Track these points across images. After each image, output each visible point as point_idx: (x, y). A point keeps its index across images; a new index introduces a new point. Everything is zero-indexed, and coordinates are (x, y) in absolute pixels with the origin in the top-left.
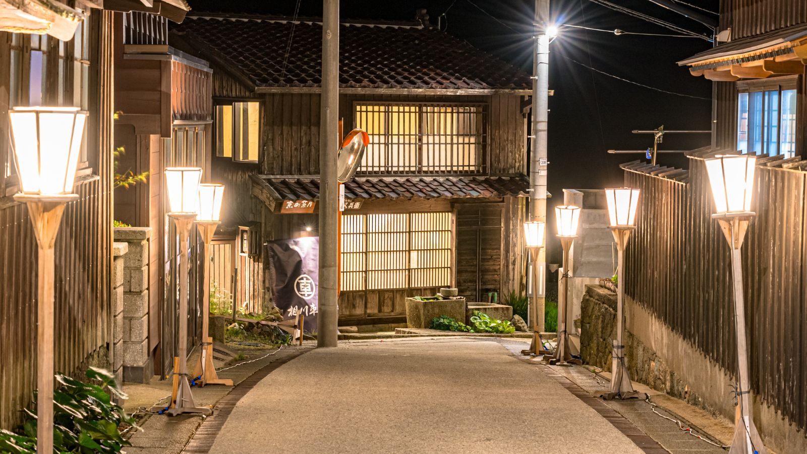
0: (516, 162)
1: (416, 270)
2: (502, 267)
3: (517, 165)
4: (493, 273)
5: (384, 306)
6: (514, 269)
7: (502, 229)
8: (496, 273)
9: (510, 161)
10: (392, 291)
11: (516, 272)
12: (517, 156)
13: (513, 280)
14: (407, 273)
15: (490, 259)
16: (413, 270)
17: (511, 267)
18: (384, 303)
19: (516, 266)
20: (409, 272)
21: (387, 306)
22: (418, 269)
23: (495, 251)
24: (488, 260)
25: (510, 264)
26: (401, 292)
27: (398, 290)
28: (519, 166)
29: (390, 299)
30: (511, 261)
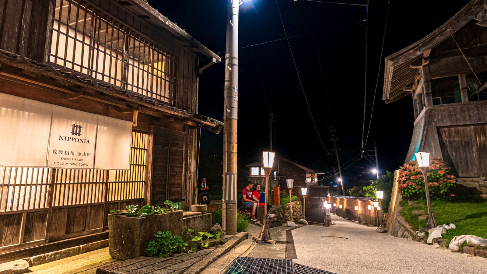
0: (192, 106)
1: (114, 184)
2: (183, 181)
3: (193, 108)
4: (177, 186)
5: (73, 225)
6: (189, 183)
7: (184, 152)
8: (179, 186)
9: (189, 103)
10: (85, 206)
11: (191, 186)
12: (193, 102)
13: (189, 192)
14: (104, 186)
15: (175, 175)
16: (111, 184)
17: (188, 182)
18: (74, 221)
19: (191, 181)
20: (107, 186)
21: (79, 225)
22: (116, 182)
23: (179, 169)
24: (174, 176)
25: (188, 179)
26: (96, 207)
27: (93, 206)
28: (194, 109)
29: (83, 216)
30: (188, 177)
